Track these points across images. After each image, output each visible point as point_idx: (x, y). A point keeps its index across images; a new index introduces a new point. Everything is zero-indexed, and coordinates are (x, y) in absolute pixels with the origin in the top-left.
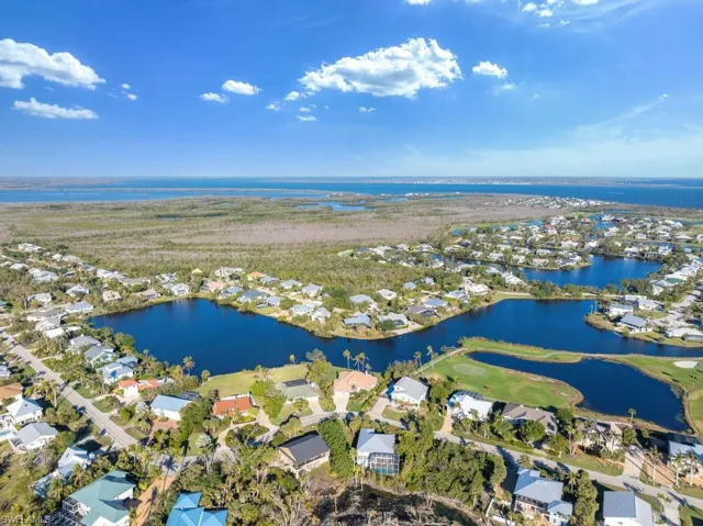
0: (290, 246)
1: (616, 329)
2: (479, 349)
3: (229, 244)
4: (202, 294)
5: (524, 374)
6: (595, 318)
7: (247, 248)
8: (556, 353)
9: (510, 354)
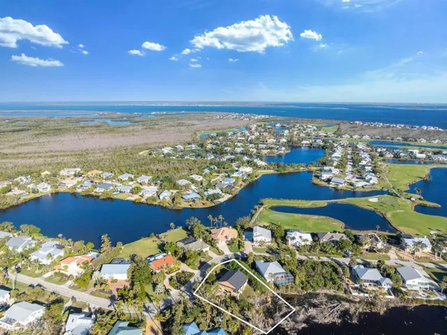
0: (101, 150)
1: (331, 186)
2: (274, 205)
3: (51, 151)
4: (61, 189)
5: (308, 216)
6: (316, 181)
7: (68, 153)
8: (313, 202)
9: (292, 205)
